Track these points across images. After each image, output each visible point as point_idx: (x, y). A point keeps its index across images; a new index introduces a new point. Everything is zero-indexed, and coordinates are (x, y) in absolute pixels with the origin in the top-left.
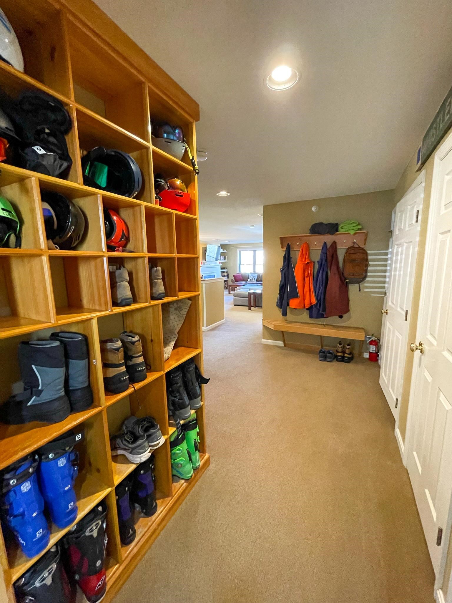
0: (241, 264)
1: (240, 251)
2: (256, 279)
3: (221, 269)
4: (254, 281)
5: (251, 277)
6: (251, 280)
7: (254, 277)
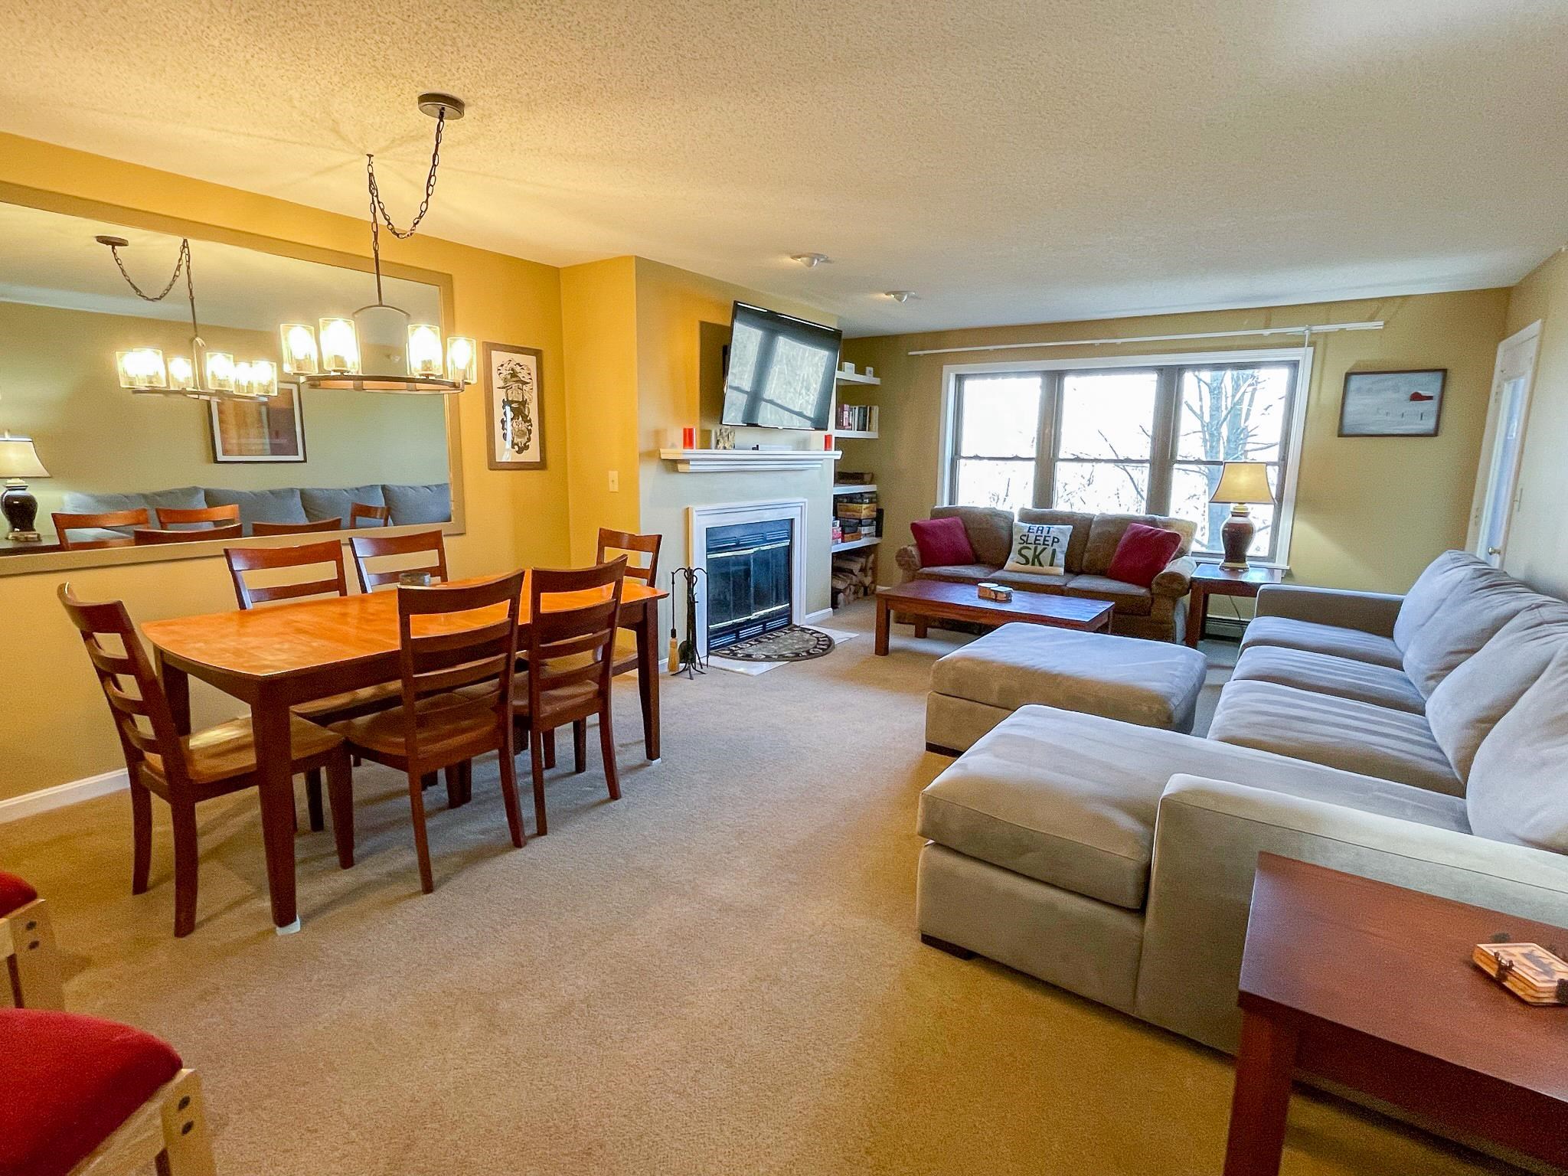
0: (964, 453)
1: (960, 379)
2: (1061, 558)
3: (836, 482)
4: (1047, 568)
5: (1025, 538)
6: (1027, 563)
7: (1045, 540)
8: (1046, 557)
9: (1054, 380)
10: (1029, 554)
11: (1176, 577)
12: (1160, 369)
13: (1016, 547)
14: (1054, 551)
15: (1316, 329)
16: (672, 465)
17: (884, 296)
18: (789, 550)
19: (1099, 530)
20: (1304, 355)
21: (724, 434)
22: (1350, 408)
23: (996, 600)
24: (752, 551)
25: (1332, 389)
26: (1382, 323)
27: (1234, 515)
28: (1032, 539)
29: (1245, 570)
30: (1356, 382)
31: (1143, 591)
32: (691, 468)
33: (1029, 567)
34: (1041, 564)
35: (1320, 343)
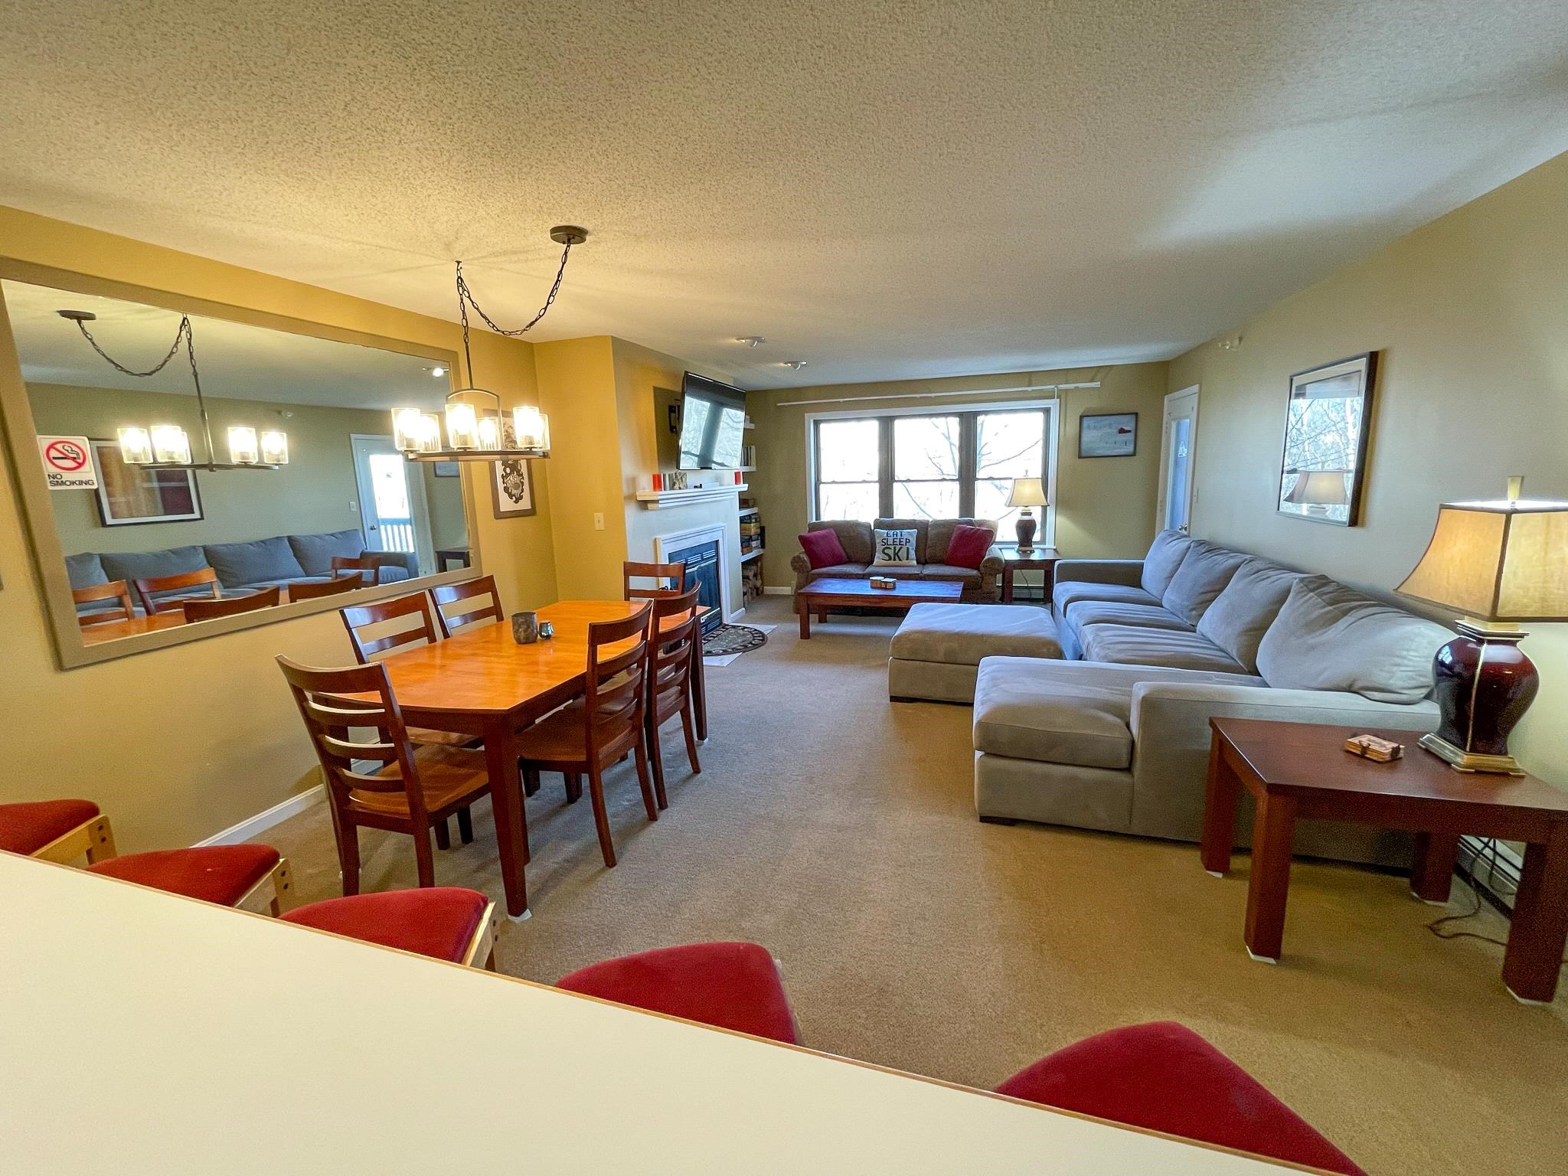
0: (823, 478)
1: (817, 423)
2: (913, 553)
3: (741, 508)
4: (905, 562)
5: (885, 541)
6: (890, 559)
7: (900, 542)
8: (903, 554)
9: (887, 424)
10: (891, 552)
11: (996, 561)
12: (960, 415)
13: (879, 547)
14: (908, 549)
15: (1061, 386)
16: (644, 504)
17: (782, 365)
18: (717, 564)
19: (934, 532)
20: (1053, 404)
21: (679, 477)
22: (1085, 438)
23: (886, 589)
24: (696, 568)
25: (1072, 428)
26: (1099, 383)
27: (1024, 514)
28: (891, 541)
29: (1032, 552)
30: (1086, 421)
31: (975, 572)
32: (660, 506)
33: (892, 562)
34: (900, 560)
35: (1063, 396)
